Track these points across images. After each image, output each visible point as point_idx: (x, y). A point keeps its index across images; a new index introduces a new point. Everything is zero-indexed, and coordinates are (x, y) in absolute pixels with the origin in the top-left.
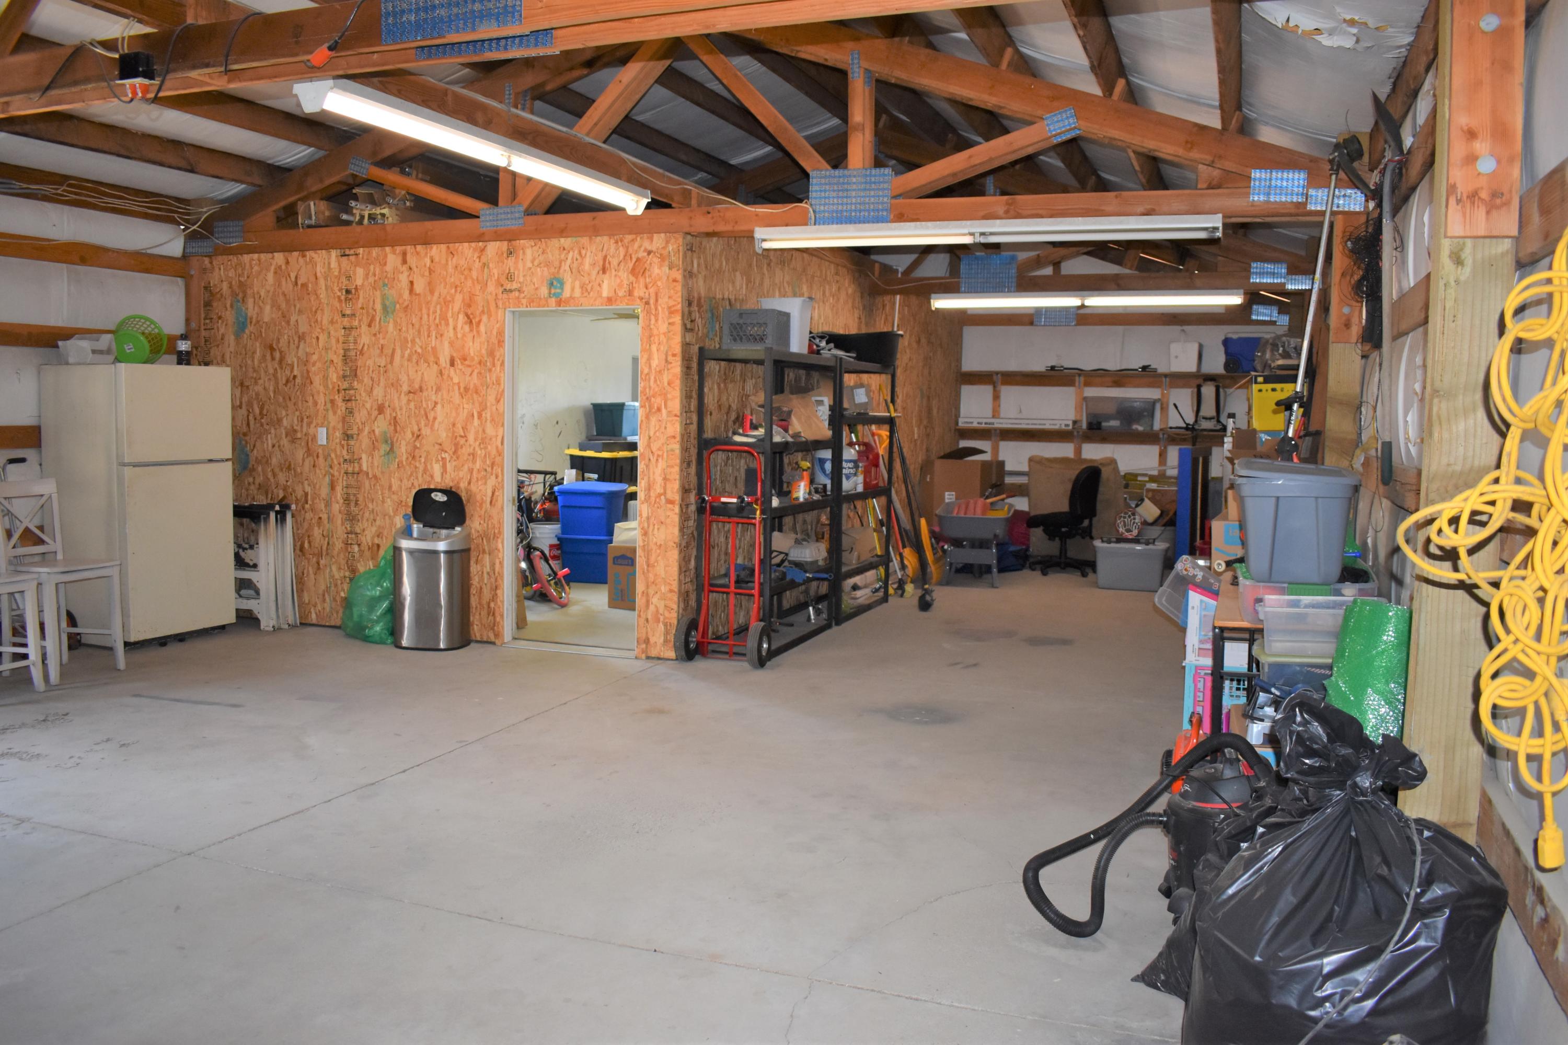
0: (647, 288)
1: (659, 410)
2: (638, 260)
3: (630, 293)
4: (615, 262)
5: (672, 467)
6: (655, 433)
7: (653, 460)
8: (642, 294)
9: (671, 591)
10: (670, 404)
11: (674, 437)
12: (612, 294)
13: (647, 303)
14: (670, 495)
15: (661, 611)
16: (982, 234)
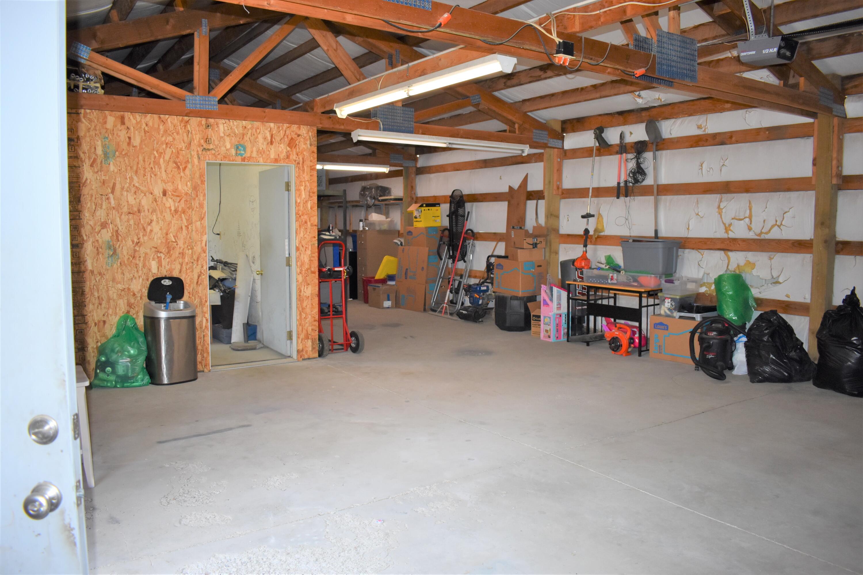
0: (297, 155)
1: (306, 222)
2: (292, 139)
3: (288, 157)
4: (278, 139)
5: (314, 253)
6: (304, 235)
7: (303, 249)
8: (294, 158)
9: (315, 321)
10: (312, 219)
11: (315, 237)
12: (277, 157)
13: (298, 163)
14: (313, 269)
15: (309, 333)
16: (450, 143)
